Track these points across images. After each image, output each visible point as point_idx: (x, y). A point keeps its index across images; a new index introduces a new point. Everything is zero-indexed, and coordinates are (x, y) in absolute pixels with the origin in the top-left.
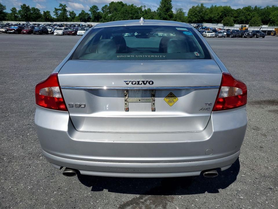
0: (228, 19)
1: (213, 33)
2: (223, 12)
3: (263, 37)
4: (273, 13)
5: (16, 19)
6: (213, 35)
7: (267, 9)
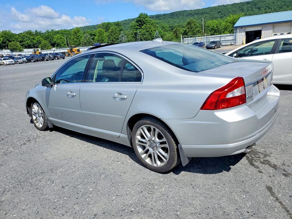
0: (14, 44)
1: (11, 60)
2: (4, 37)
3: (64, 58)
4: (56, 37)
6: (12, 61)
7: (48, 33)
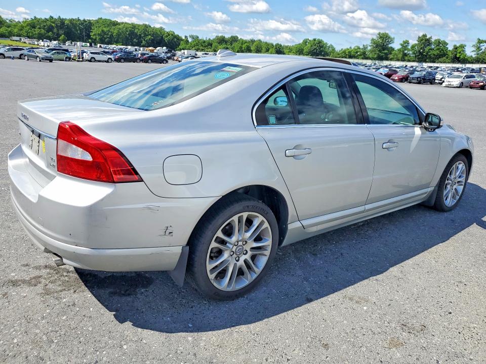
5: (404, 57)
